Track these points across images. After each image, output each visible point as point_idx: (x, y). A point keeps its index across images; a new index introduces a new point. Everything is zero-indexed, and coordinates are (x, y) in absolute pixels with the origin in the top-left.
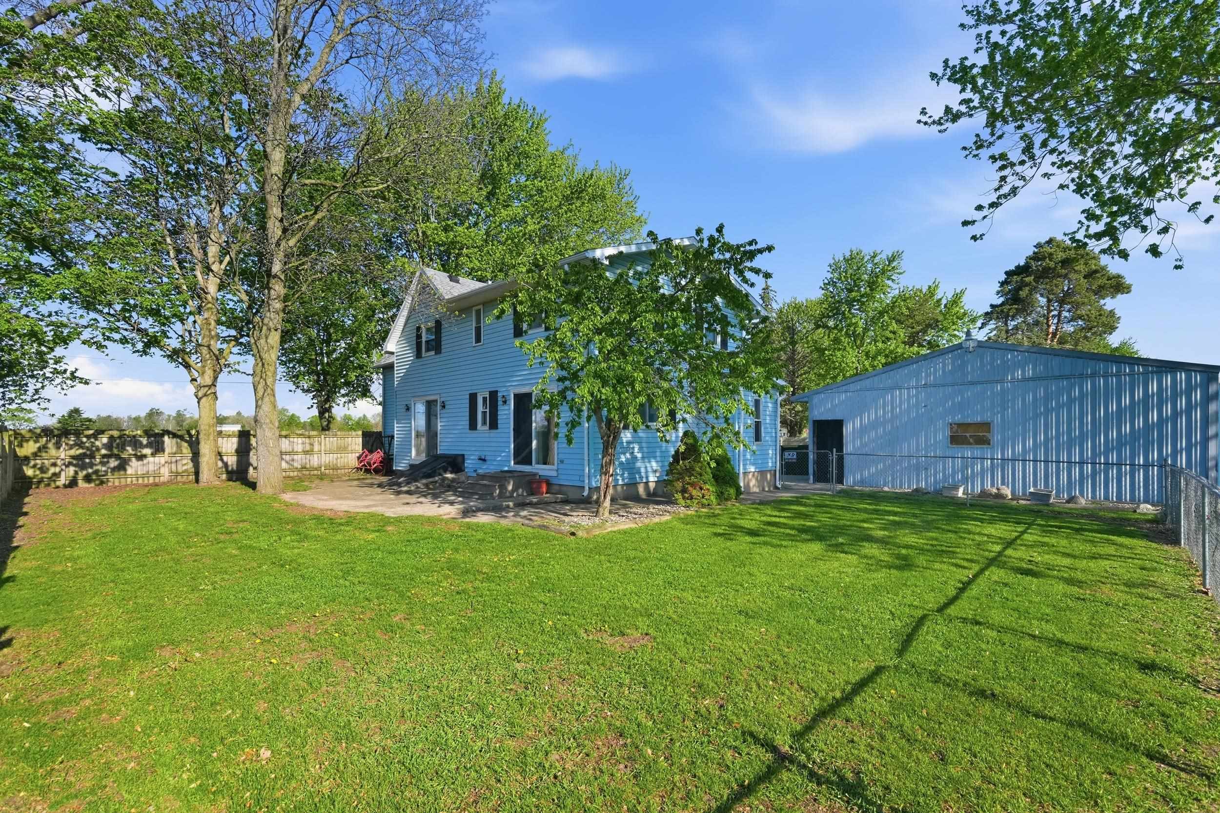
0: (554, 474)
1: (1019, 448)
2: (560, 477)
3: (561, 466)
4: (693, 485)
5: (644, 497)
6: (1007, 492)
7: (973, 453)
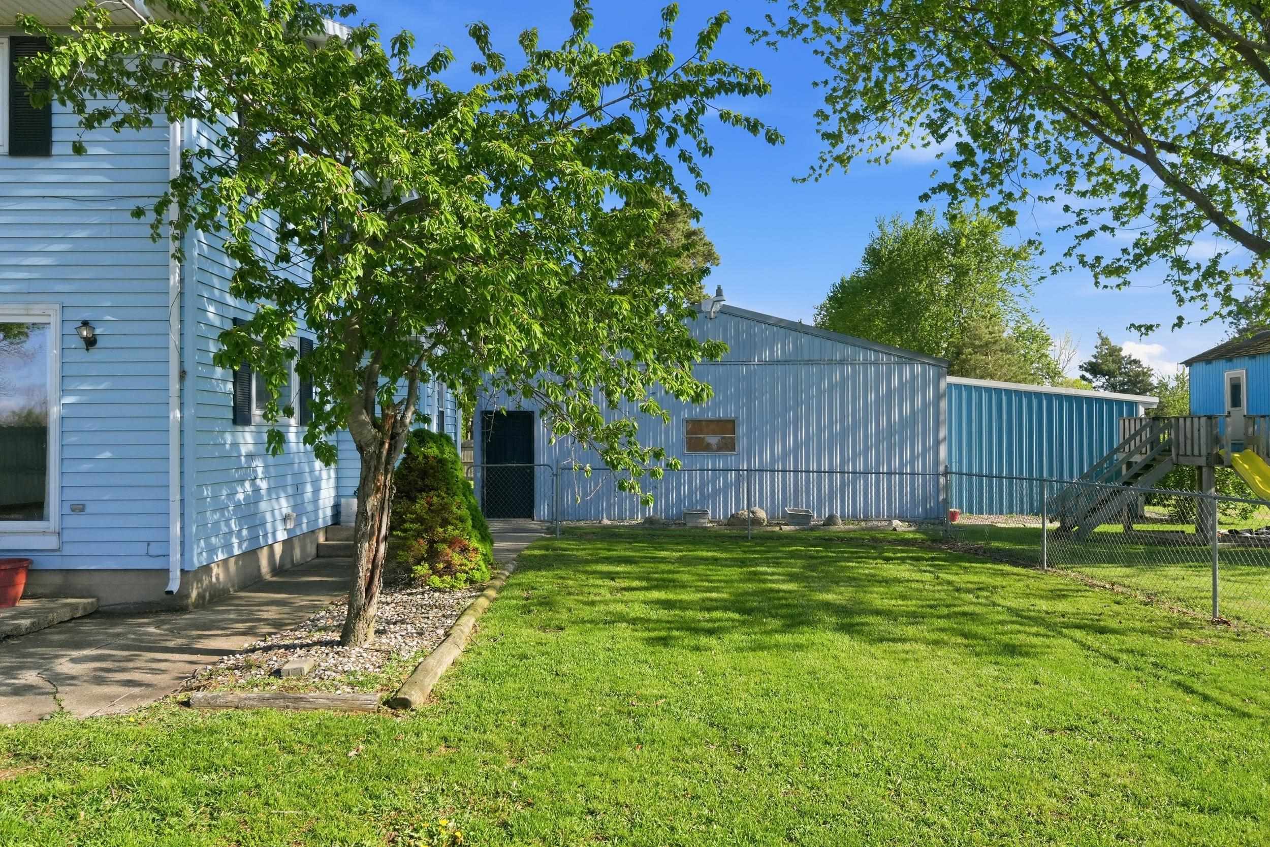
0: (51, 542)
1: (767, 456)
2: (68, 549)
3: (74, 521)
4: (451, 543)
5: (268, 577)
6: (762, 514)
7: (714, 464)
